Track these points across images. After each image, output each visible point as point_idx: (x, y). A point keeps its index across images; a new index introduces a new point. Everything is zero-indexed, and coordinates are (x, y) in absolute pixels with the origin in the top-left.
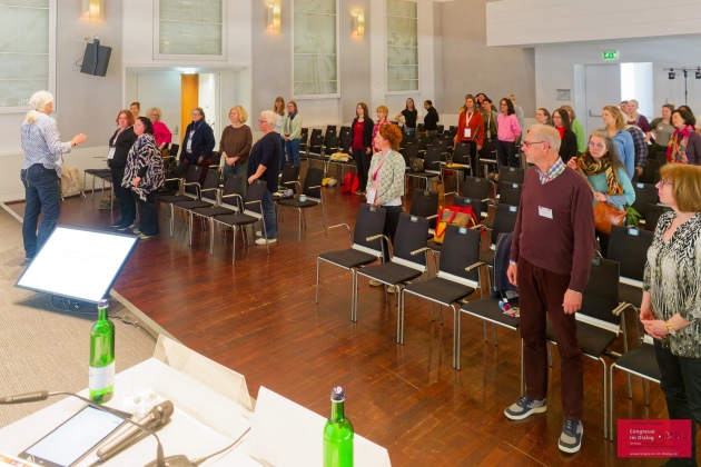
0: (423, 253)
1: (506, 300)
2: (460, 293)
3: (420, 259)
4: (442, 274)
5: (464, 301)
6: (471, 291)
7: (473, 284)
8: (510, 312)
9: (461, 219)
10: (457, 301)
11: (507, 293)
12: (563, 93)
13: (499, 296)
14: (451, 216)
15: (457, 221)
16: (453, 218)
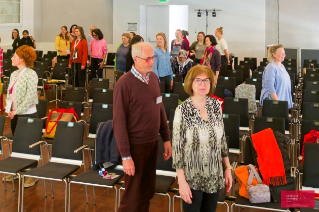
0: (38, 145)
1: (103, 170)
2: (70, 170)
3: (36, 151)
4: (54, 160)
5: (73, 175)
6: (77, 167)
7: (79, 163)
8: (107, 176)
9: (66, 117)
10: (68, 176)
11: (104, 165)
12: (131, 26)
13: (98, 168)
14: (58, 116)
15: (63, 119)
16: (60, 117)
